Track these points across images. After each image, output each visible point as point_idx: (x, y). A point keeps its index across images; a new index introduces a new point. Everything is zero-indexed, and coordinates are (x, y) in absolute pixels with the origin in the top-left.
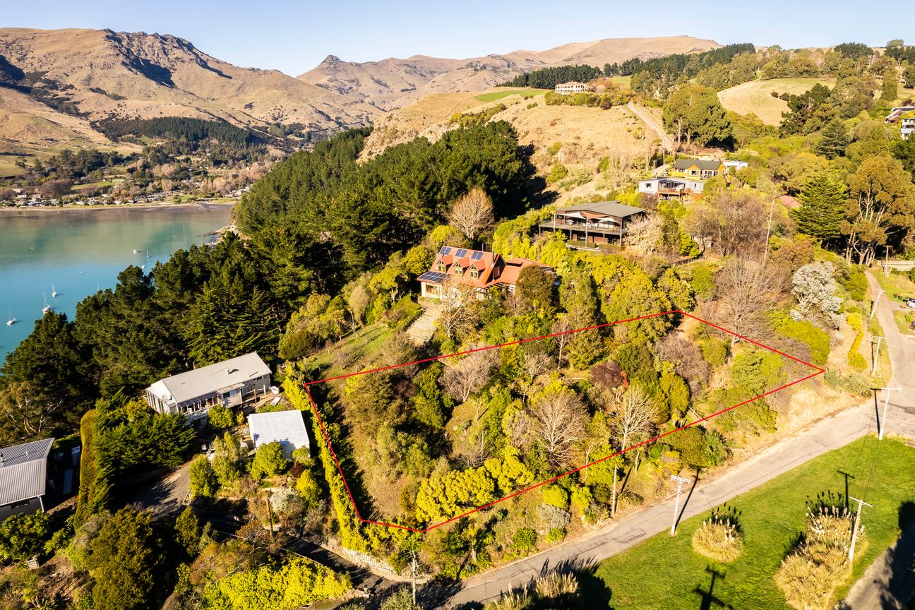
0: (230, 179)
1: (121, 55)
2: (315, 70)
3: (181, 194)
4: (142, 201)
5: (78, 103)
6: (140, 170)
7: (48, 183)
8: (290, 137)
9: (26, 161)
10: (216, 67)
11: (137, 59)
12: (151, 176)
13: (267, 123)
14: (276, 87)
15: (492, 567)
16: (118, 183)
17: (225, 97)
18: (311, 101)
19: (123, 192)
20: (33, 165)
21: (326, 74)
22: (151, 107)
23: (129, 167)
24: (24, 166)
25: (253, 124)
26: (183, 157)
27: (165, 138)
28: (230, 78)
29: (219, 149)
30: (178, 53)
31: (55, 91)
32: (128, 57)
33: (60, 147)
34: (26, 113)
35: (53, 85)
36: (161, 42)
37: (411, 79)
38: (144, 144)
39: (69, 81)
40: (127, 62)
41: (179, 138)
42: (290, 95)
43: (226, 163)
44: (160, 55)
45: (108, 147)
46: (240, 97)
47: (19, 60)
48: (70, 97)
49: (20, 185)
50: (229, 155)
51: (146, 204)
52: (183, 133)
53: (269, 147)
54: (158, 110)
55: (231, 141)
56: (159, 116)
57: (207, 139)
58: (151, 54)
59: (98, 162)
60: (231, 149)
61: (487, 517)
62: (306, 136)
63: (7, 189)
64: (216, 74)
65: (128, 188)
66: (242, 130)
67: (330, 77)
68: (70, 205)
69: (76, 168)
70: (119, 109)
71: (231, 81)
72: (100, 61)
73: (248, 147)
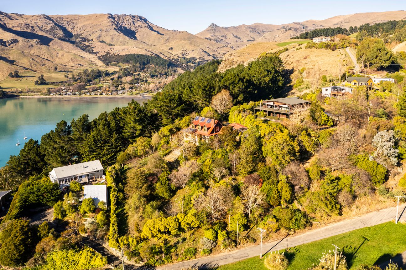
0: (157, 84)
1: (114, 25)
2: (204, 31)
3: (133, 91)
4: (115, 93)
5: (93, 48)
6: (116, 79)
7: (76, 85)
8: (190, 64)
9: (68, 74)
10: (157, 29)
11: (121, 26)
12: (121, 82)
13: (179, 57)
14: (185, 39)
15: (171, 263)
16: (106, 85)
17: (160, 44)
18: (201, 46)
19: (107, 89)
20: (71, 76)
21: (210, 33)
22: (125, 49)
23: (112, 77)
24: (67, 77)
25: (172, 58)
26: (137, 73)
27: (130, 64)
28: (163, 35)
29: (154, 70)
30: (140, 23)
31: (85, 42)
32: (117, 26)
33: (83, 68)
34: (71, 52)
35: (84, 39)
36: (132, 19)
37: (252, 35)
38: (120, 67)
39: (91, 38)
40: (117, 28)
41: (136, 63)
42: (191, 43)
43: (157, 76)
44: (131, 25)
45: (104, 68)
46: (167, 44)
47: (72, 29)
48: (91, 45)
49: (64, 86)
50: (158, 73)
51: (117, 95)
52: (138, 62)
53: (178, 69)
54: (128, 50)
55: (160, 66)
56: (128, 53)
57: (149, 64)
58: (128, 25)
59: (99, 75)
60: (160, 70)
61: (176, 240)
62: (197, 63)
63: (59, 87)
64: (156, 33)
65: (109, 88)
66: (166, 60)
67: (212, 34)
68: (83, 95)
69: (89, 78)
70: (110, 50)
71: (164, 36)
72: (105, 28)
73: (168, 69)
